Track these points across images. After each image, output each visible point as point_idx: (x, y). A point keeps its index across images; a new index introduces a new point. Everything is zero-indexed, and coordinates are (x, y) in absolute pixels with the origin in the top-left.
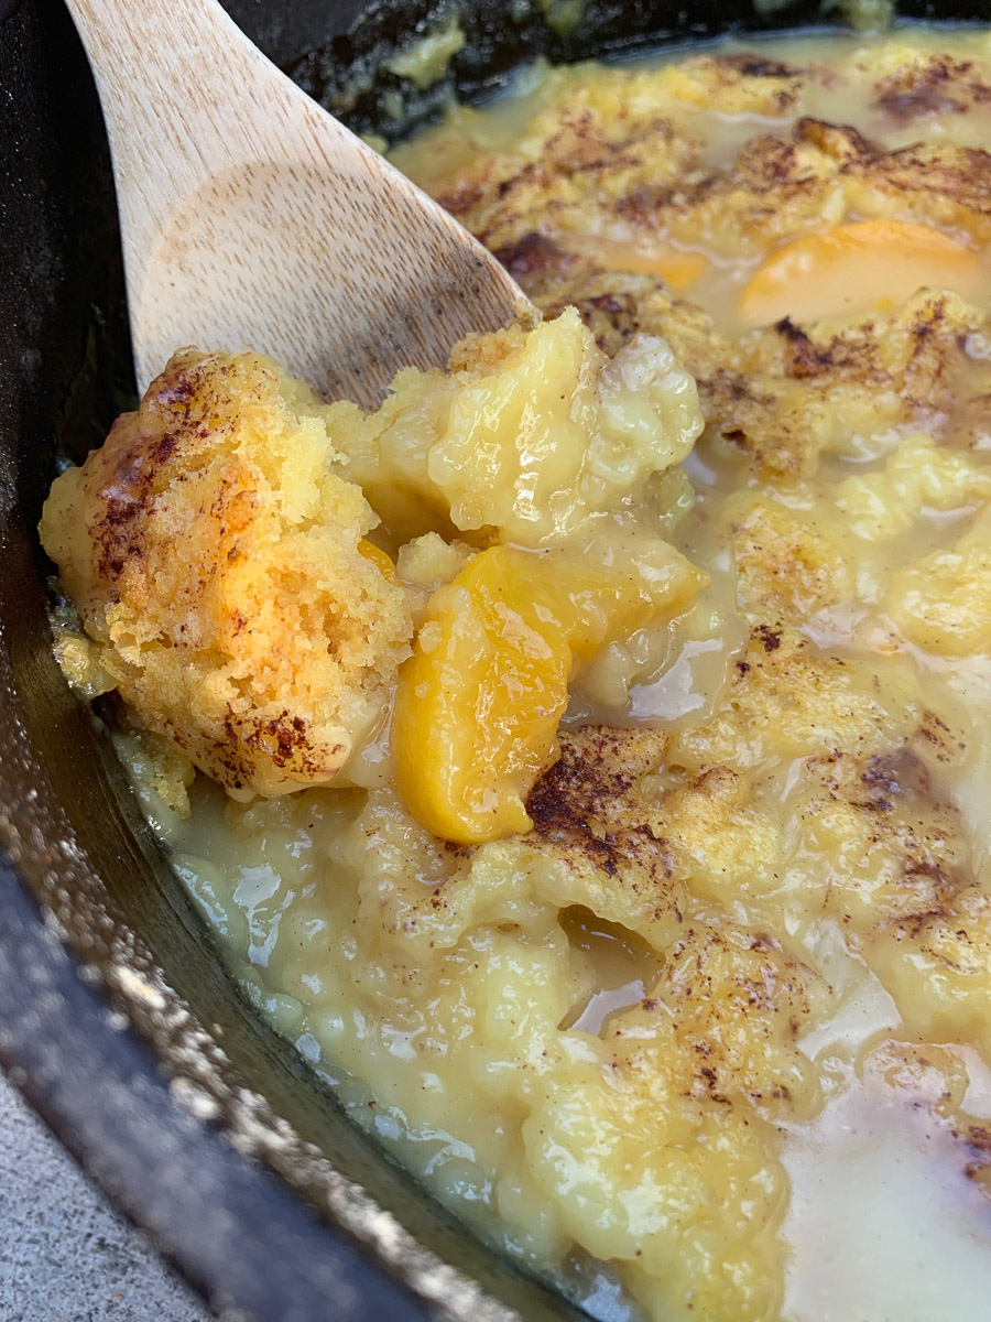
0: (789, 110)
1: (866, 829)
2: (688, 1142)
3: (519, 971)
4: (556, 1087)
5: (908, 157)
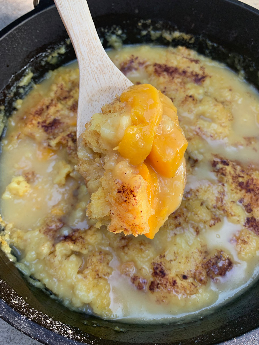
4: (77, 283)
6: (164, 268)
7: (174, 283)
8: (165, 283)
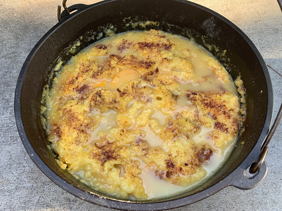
0: (108, 54)
1: (137, 148)
2: (134, 181)
3: (114, 174)
4: (121, 182)
5: (124, 58)
6: (172, 162)
7: (181, 169)
8: (175, 170)
